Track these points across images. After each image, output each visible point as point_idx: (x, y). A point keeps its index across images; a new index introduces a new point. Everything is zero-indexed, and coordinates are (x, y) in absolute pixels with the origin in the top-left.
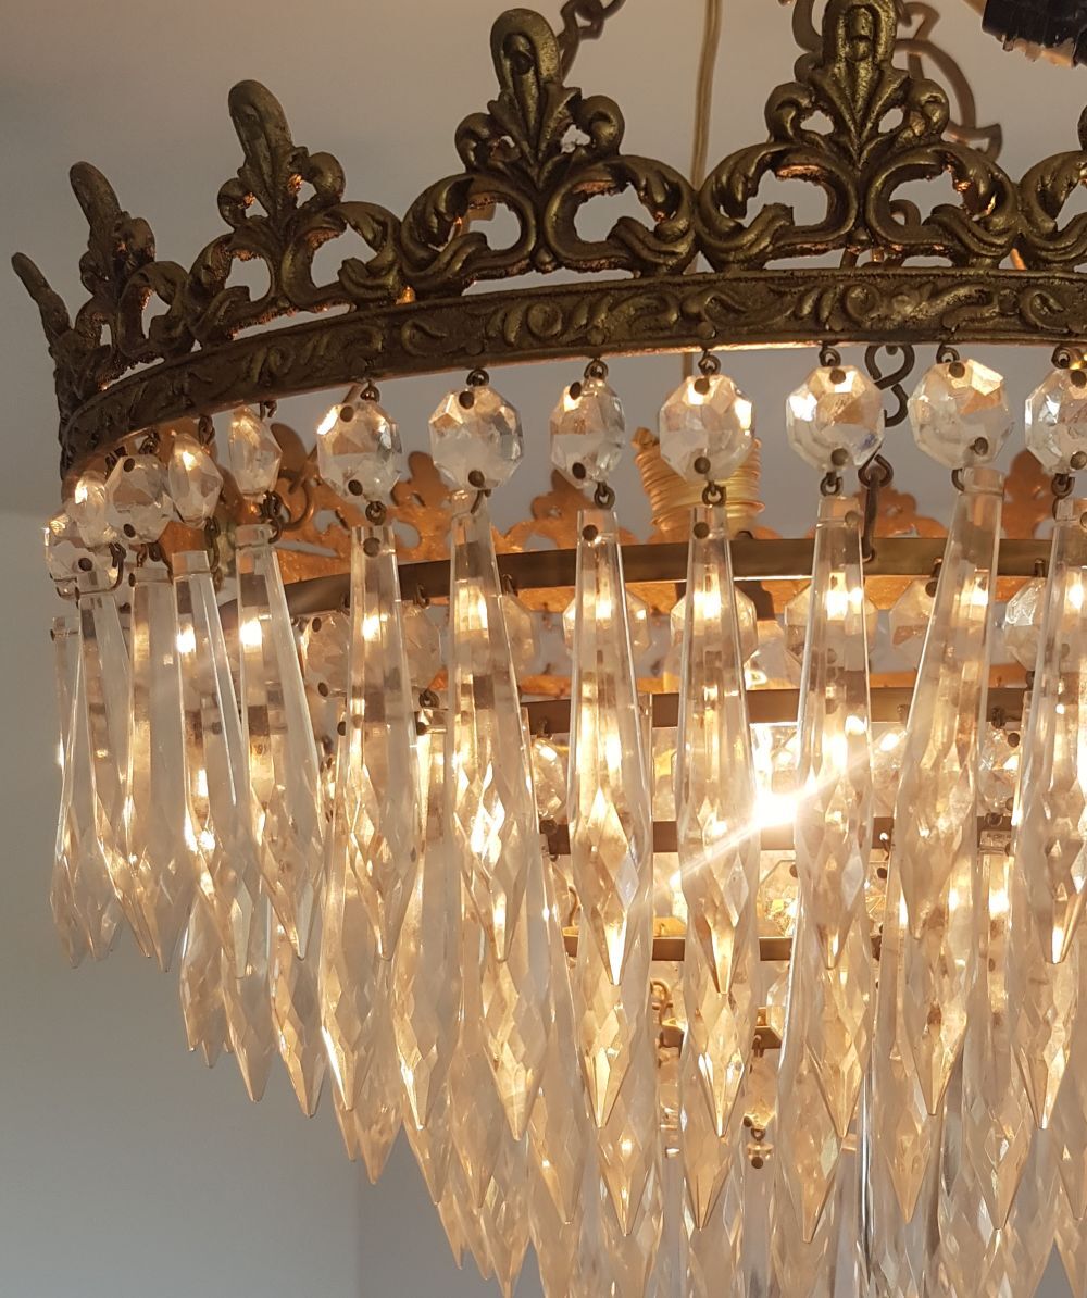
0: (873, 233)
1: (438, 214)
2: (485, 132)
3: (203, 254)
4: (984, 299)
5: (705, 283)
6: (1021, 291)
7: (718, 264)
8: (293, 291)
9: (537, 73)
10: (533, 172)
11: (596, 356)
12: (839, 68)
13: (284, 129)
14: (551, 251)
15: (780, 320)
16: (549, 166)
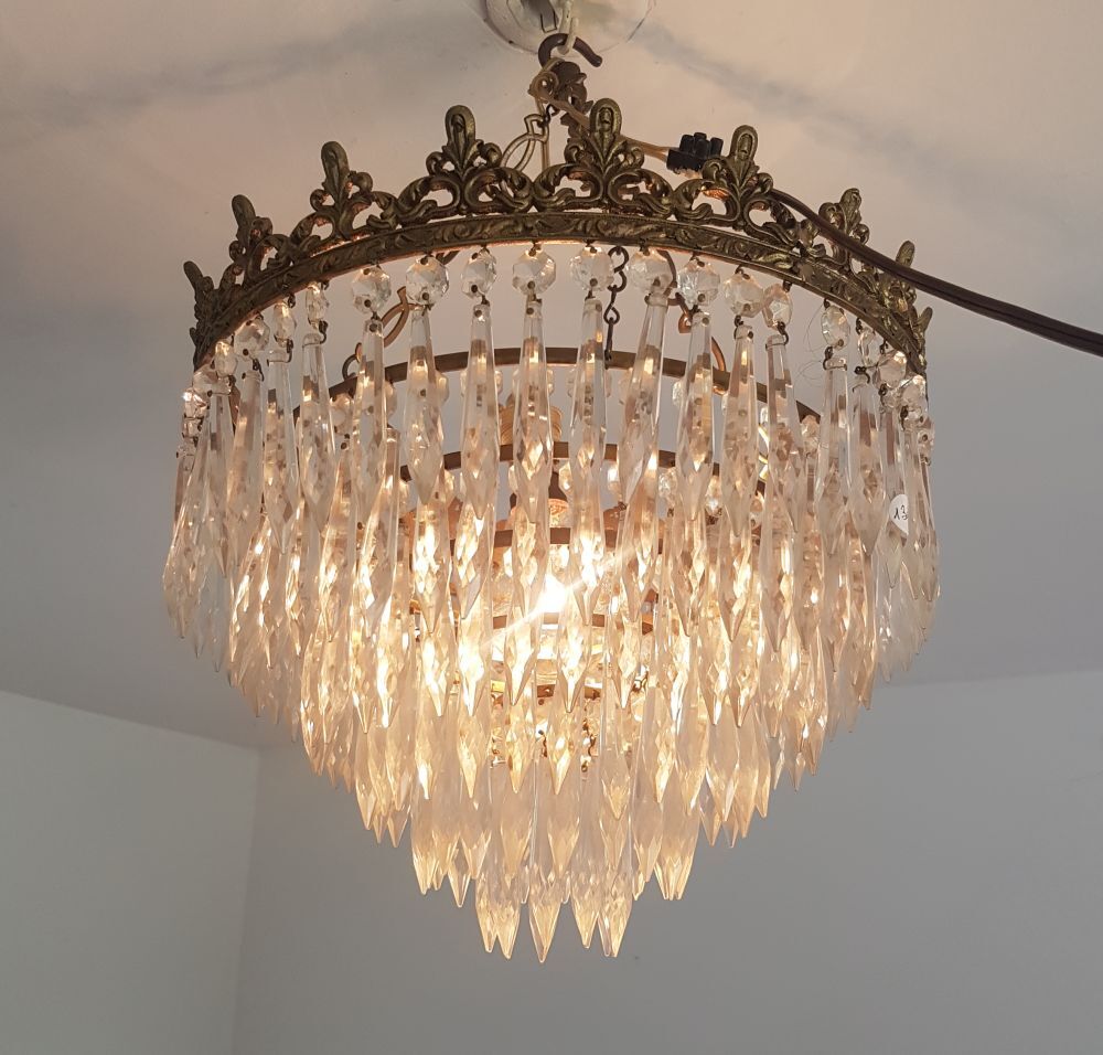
0: (610, 200)
1: (416, 191)
2: (440, 159)
3: (300, 224)
4: (660, 230)
5: (534, 216)
6: (676, 229)
7: (540, 209)
8: (344, 231)
9: (465, 132)
10: (460, 174)
11: (484, 245)
12: (597, 134)
13: (346, 162)
14: (466, 204)
15: (568, 231)
16: (468, 170)
